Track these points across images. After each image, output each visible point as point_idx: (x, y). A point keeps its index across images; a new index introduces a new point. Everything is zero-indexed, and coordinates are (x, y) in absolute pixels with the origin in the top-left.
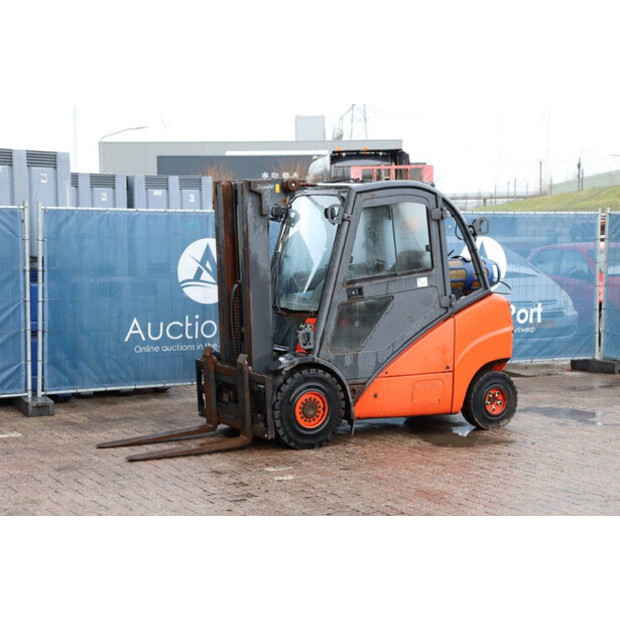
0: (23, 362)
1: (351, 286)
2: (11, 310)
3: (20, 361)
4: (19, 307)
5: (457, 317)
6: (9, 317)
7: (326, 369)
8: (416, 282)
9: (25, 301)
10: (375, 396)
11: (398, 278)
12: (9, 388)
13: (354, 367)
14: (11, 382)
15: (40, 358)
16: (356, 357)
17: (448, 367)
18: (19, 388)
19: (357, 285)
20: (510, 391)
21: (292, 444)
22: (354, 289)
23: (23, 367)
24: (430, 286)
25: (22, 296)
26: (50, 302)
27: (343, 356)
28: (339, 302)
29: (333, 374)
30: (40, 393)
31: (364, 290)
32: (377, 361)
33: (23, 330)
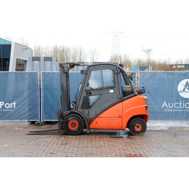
0: (37, 112)
1: (87, 92)
2: (34, 98)
3: (37, 111)
4: (36, 98)
5: (124, 102)
6: (34, 100)
7: (78, 114)
8: (109, 91)
9: (38, 96)
10: (96, 123)
11: (103, 90)
12: (34, 118)
13: (88, 114)
14: (34, 117)
15: (42, 111)
16: (89, 112)
17: (120, 116)
18: (36, 119)
19: (89, 91)
20: (144, 124)
21: (68, 134)
22: (88, 93)
23: (38, 113)
24: (114, 92)
25: (37, 95)
26: (44, 96)
27: (85, 111)
28: (84, 96)
29: (81, 116)
30: (42, 120)
31: (92, 93)
32: (96, 113)
33: (37, 104)
